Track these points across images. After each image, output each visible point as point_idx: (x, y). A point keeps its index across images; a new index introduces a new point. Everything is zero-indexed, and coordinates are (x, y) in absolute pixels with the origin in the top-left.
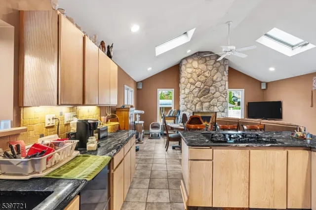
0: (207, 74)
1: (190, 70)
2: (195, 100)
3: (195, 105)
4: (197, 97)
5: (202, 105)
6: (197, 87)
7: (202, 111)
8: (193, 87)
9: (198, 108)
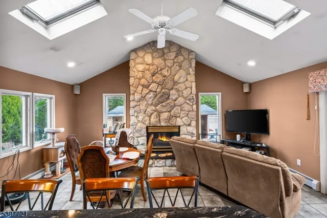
0: (165, 72)
1: (141, 67)
2: (149, 110)
3: (150, 117)
4: (152, 104)
5: (159, 115)
6: (151, 91)
7: (159, 125)
8: (146, 91)
9: (153, 120)
